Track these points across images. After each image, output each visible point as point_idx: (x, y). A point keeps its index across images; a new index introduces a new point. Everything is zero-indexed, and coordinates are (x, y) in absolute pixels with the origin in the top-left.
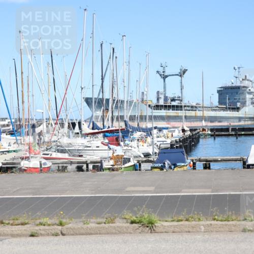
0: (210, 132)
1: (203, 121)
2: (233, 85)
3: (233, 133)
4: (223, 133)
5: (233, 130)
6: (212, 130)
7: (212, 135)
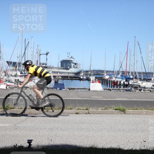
0: (61, 78)
1: (59, 73)
2: (67, 60)
3: (70, 78)
4: (66, 78)
5: (70, 77)
6: (62, 77)
7: (62, 79)
